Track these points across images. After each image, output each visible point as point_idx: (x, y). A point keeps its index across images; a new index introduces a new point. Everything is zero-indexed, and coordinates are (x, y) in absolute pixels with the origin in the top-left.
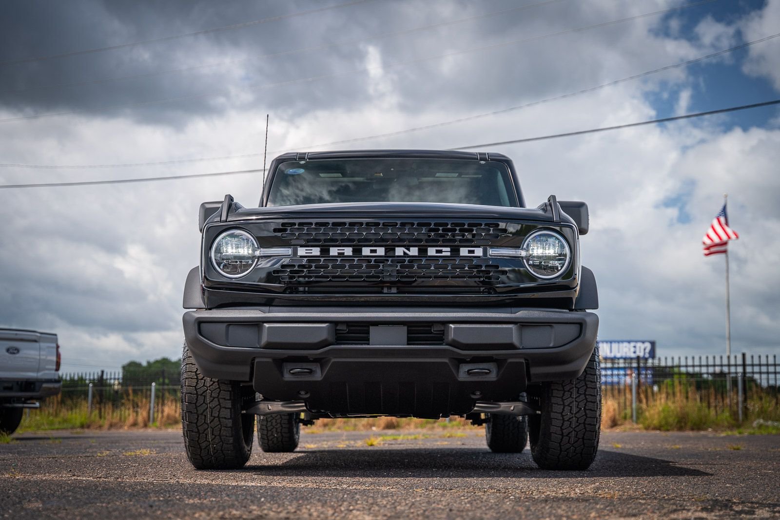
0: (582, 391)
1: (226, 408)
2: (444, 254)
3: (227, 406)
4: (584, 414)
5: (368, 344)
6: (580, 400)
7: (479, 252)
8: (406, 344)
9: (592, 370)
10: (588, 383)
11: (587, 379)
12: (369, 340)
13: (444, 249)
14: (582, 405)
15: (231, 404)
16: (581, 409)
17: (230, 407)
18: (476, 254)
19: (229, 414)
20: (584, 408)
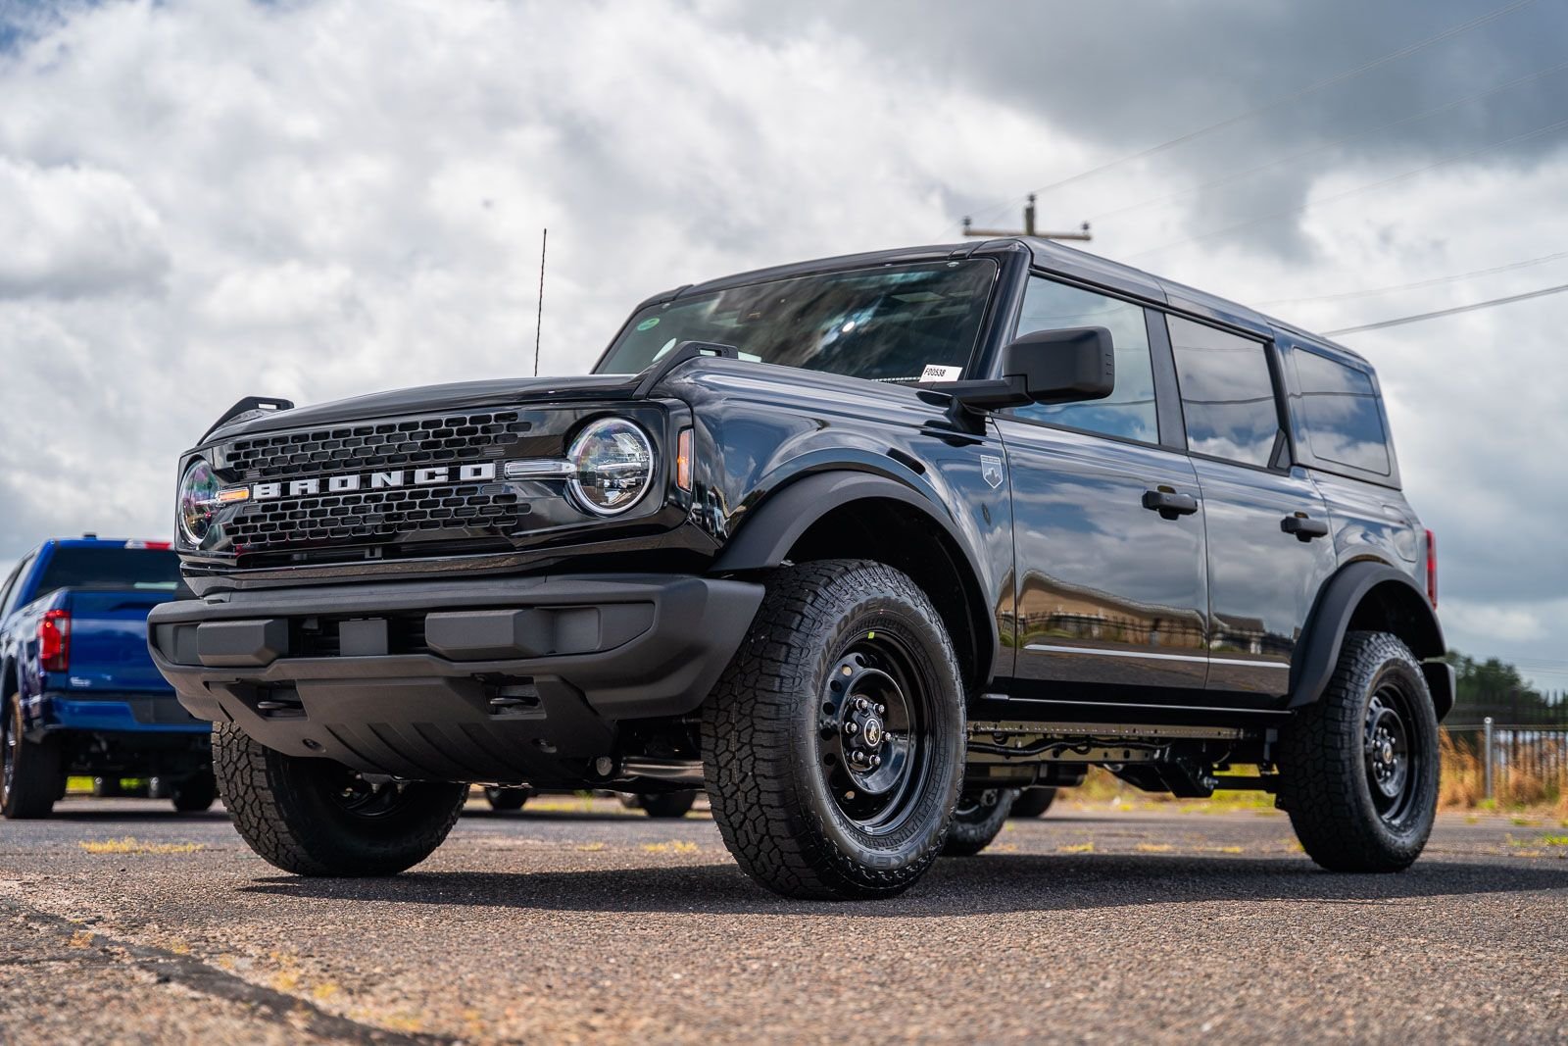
0: (745, 739)
1: (260, 771)
2: (438, 479)
3: (260, 768)
4: (753, 784)
5: (338, 655)
6: (743, 756)
7: (488, 471)
8: (386, 652)
9: (767, 695)
10: (755, 721)
11: (755, 713)
12: (338, 648)
13: (438, 470)
14: (747, 766)
15: (264, 763)
16: (747, 774)
17: (265, 767)
18: (484, 476)
19: (265, 780)
20: (752, 770)
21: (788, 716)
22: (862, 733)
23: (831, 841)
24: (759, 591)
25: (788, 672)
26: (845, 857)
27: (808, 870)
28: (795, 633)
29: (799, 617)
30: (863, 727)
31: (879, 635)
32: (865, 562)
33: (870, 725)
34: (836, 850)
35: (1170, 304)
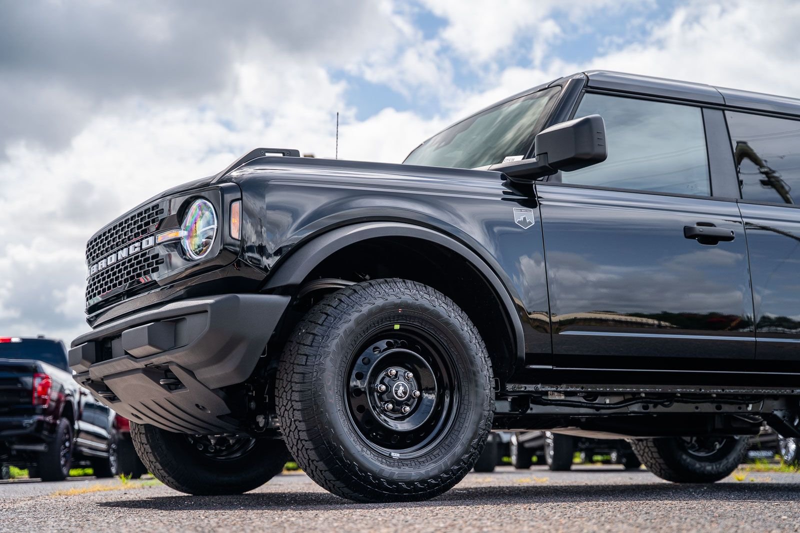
0: (289, 396)
6: (289, 408)
9: (298, 368)
11: (292, 379)
21: (310, 380)
22: (391, 391)
23: (352, 462)
24: (285, 300)
25: (311, 352)
26: (366, 473)
27: (338, 482)
28: (319, 326)
29: (325, 316)
30: (391, 387)
31: (403, 327)
32: (388, 280)
33: (398, 387)
34: (357, 469)
35: (727, 104)
